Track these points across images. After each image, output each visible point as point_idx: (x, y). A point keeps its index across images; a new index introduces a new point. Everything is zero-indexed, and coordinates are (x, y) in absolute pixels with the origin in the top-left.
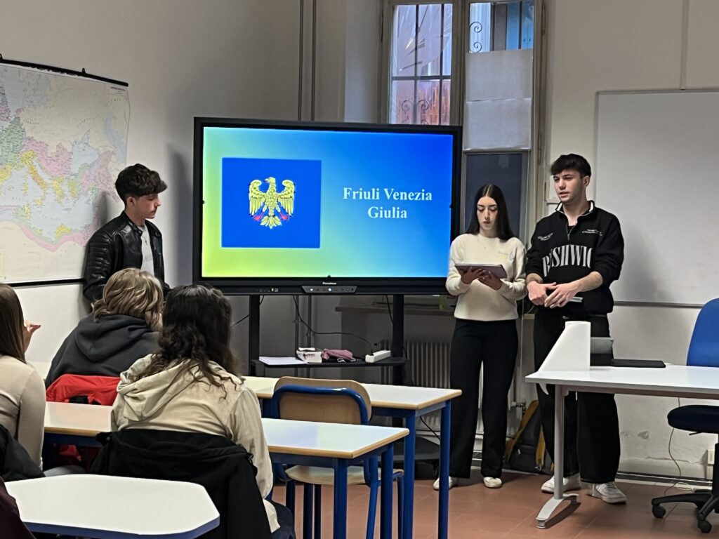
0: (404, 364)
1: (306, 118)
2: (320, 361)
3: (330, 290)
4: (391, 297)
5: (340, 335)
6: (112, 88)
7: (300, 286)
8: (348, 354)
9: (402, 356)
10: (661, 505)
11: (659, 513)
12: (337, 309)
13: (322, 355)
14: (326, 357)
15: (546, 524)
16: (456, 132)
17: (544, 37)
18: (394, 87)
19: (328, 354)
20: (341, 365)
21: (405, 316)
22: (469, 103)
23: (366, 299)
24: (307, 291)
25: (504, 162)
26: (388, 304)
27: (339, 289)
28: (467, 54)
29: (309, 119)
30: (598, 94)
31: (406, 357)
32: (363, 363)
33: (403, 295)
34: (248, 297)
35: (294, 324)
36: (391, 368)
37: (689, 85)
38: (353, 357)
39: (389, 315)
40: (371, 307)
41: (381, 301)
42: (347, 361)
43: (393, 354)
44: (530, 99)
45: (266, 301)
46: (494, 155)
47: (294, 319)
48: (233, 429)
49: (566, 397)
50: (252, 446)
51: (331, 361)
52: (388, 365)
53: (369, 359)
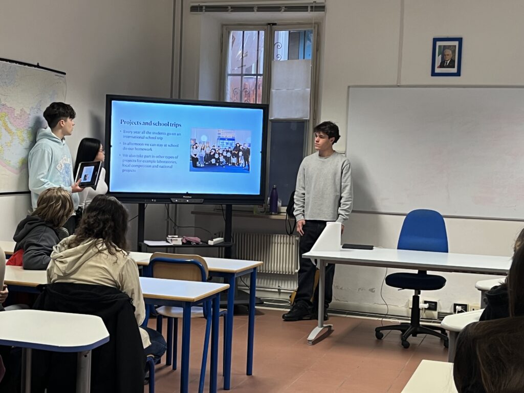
0: (231, 246)
1: (175, 97)
2: (181, 244)
3: (188, 201)
4: (224, 206)
5: (193, 228)
6: (56, 75)
7: (170, 198)
8: (198, 240)
9: (230, 241)
10: (381, 331)
11: (379, 336)
12: (192, 213)
13: (182, 240)
14: (184, 241)
15: (312, 343)
16: (265, 108)
17: (318, 52)
18: (229, 80)
19: (186, 240)
20: (194, 246)
21: (233, 218)
22: (273, 91)
23: (210, 207)
24: (173, 201)
25: (294, 127)
26: (222, 210)
27: (193, 201)
28: (272, 62)
29: (177, 98)
30: (349, 87)
31: (233, 242)
32: (207, 245)
33: (231, 205)
34: (138, 204)
35: (166, 221)
36: (224, 248)
37: (403, 83)
38: (201, 241)
39: (223, 217)
40: (213, 212)
41: (218, 208)
42: (197, 244)
43: (225, 240)
44: (309, 90)
45: (149, 207)
46: (288, 122)
47: (166, 218)
48: (121, 282)
49: (326, 267)
50: (133, 293)
51: (187, 244)
52: (222, 246)
53: (211, 243)
